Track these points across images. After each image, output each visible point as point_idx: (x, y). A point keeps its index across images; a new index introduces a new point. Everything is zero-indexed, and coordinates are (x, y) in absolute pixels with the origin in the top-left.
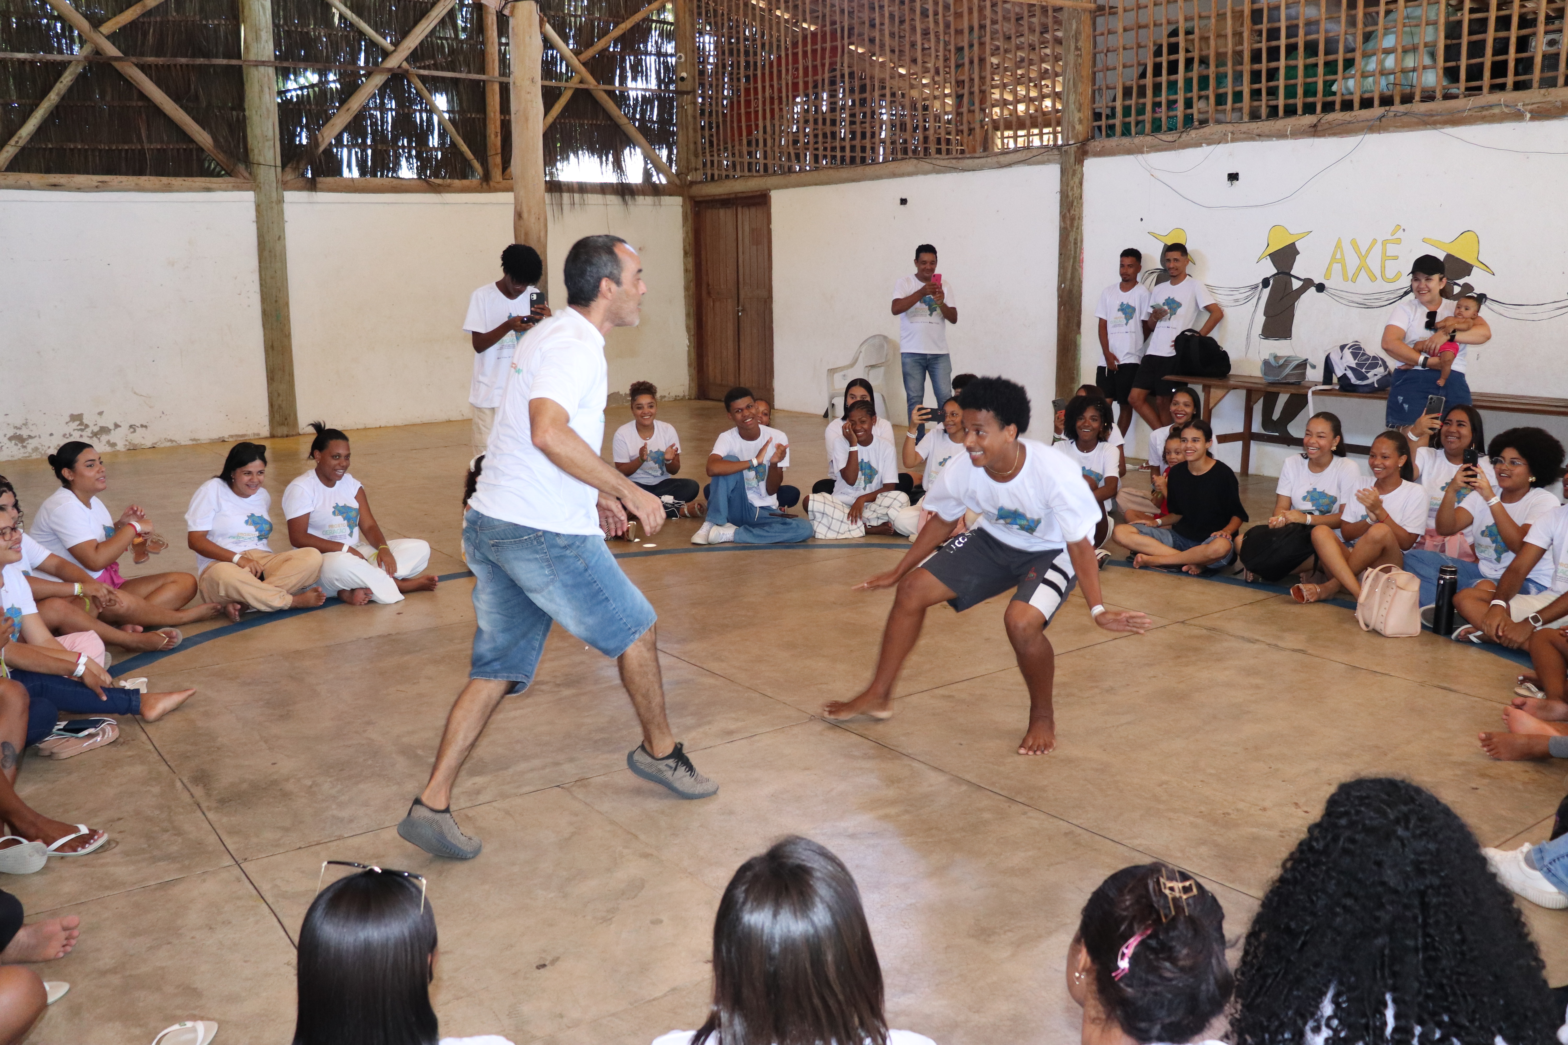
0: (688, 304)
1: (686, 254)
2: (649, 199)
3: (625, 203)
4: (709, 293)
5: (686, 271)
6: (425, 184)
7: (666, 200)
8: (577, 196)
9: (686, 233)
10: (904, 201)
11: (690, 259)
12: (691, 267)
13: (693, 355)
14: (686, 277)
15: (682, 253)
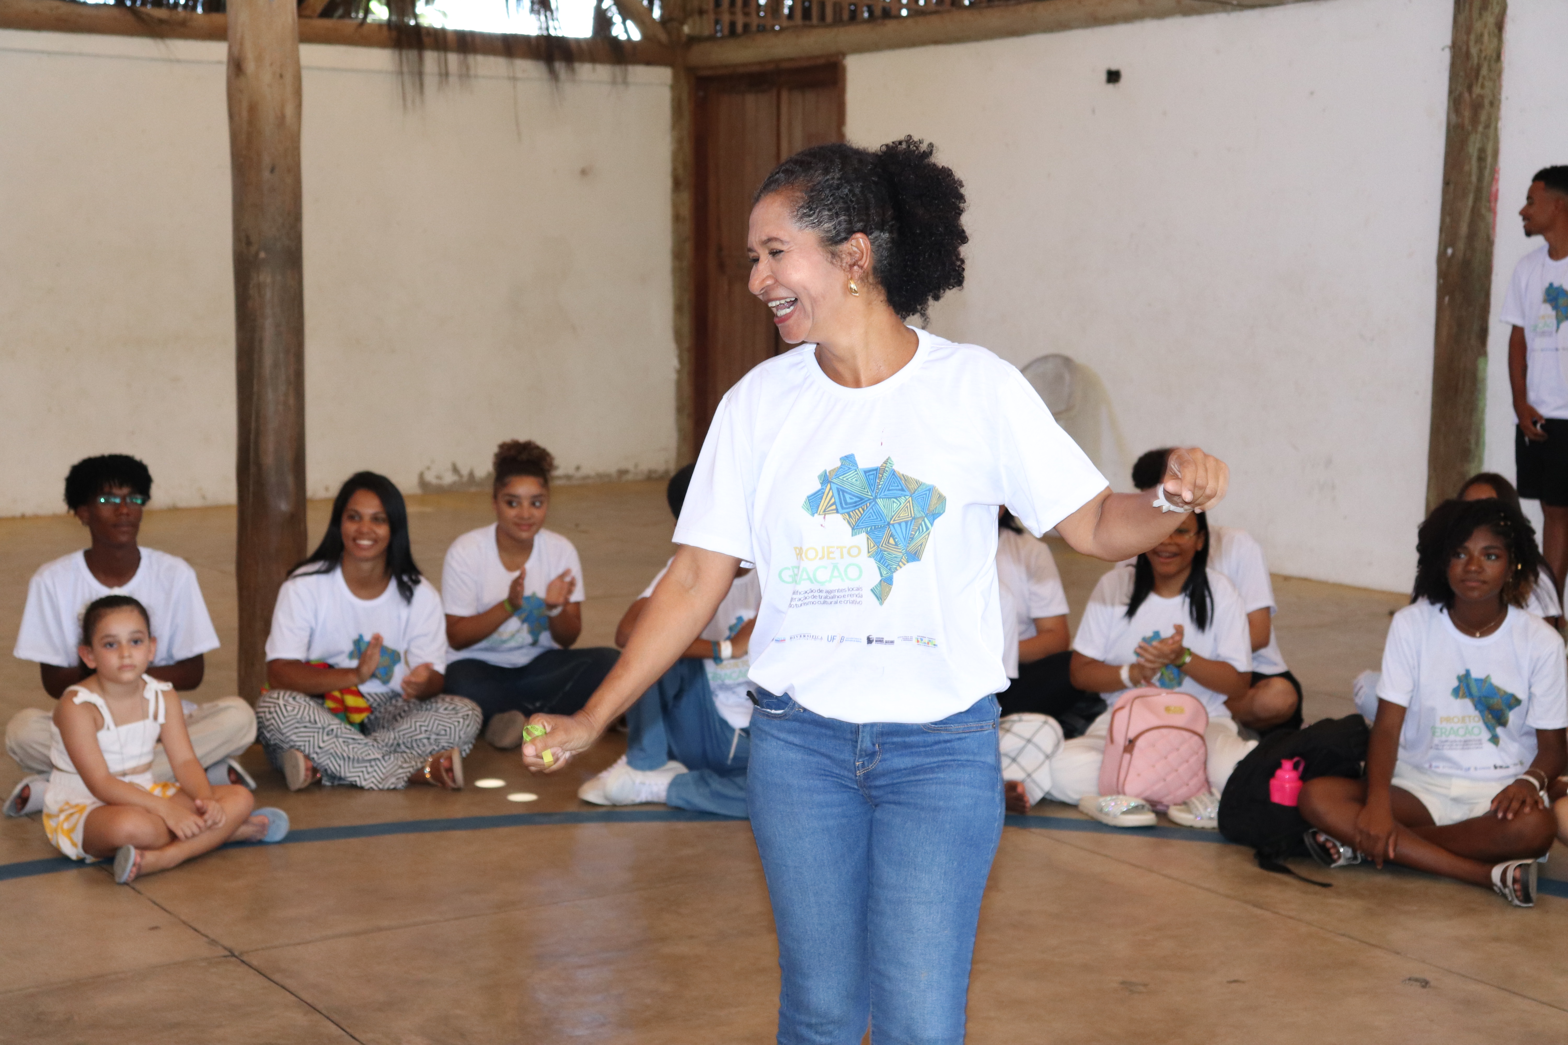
0: (679, 287)
1: (677, 184)
2: (603, 71)
3: (553, 74)
4: (721, 266)
5: (677, 218)
6: (129, 17)
7: (640, 73)
8: (453, 59)
9: (679, 142)
10: (1113, 77)
11: (686, 197)
12: (686, 211)
13: (688, 390)
14: (676, 232)
15: (668, 183)
